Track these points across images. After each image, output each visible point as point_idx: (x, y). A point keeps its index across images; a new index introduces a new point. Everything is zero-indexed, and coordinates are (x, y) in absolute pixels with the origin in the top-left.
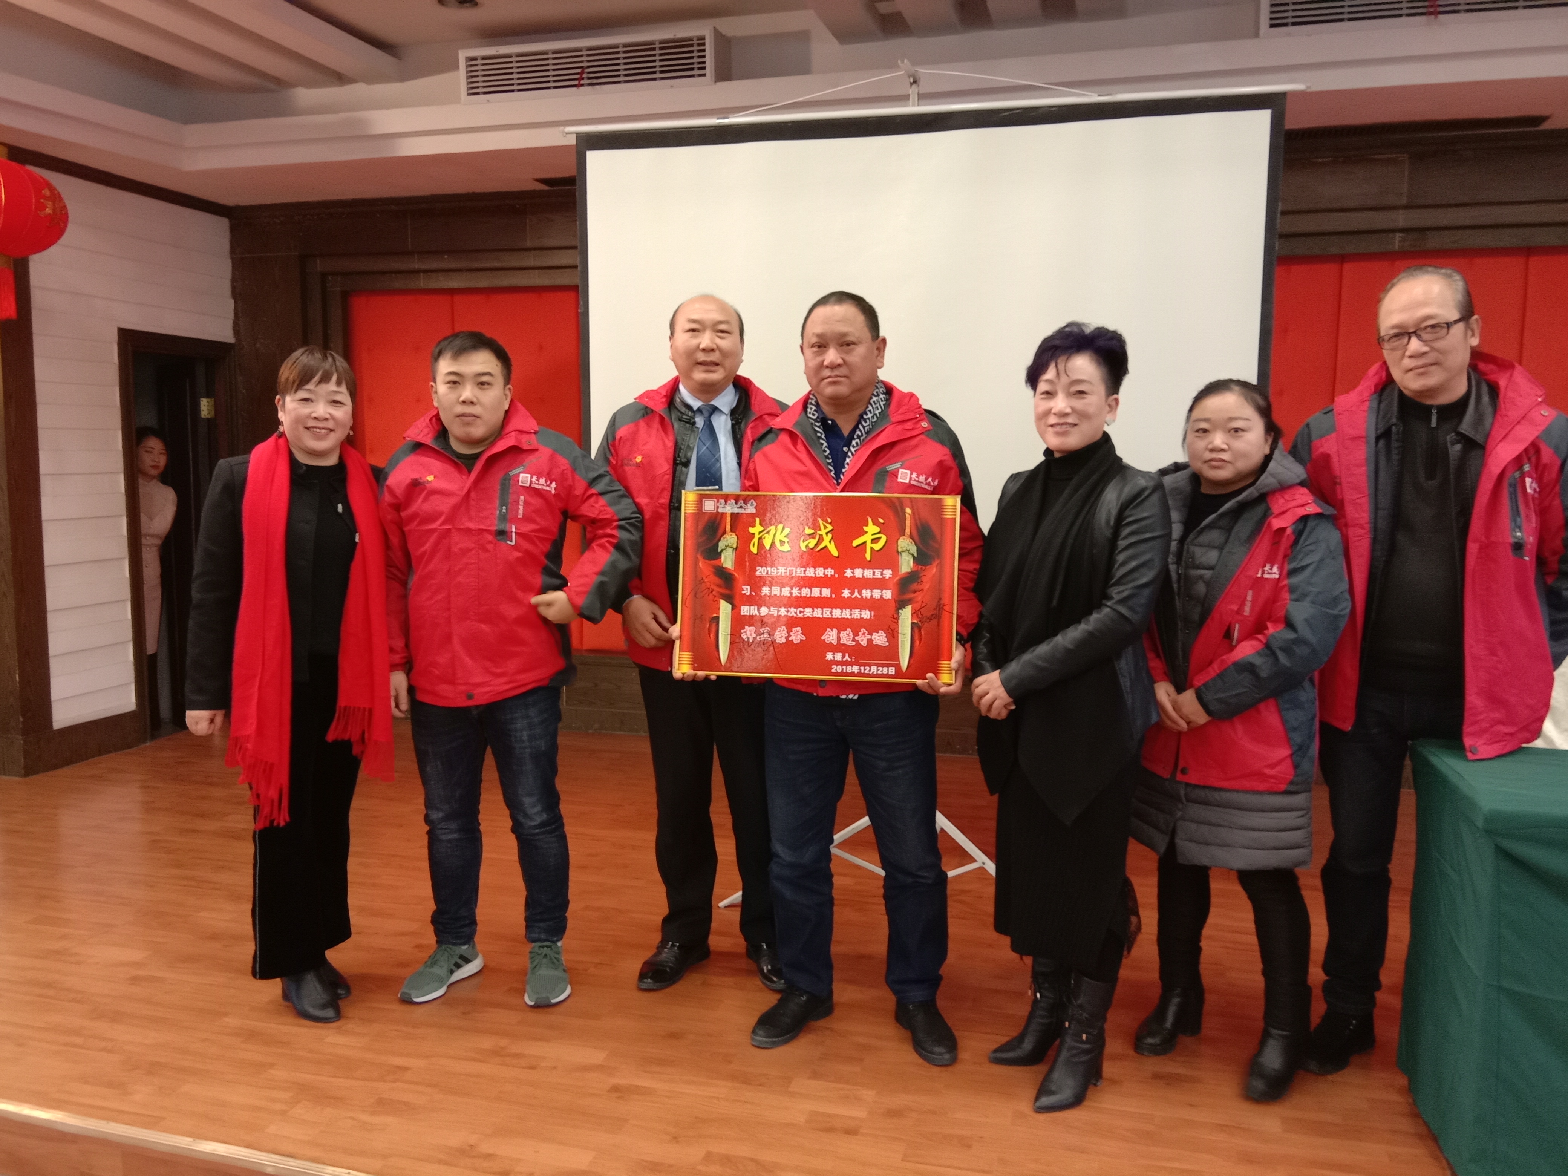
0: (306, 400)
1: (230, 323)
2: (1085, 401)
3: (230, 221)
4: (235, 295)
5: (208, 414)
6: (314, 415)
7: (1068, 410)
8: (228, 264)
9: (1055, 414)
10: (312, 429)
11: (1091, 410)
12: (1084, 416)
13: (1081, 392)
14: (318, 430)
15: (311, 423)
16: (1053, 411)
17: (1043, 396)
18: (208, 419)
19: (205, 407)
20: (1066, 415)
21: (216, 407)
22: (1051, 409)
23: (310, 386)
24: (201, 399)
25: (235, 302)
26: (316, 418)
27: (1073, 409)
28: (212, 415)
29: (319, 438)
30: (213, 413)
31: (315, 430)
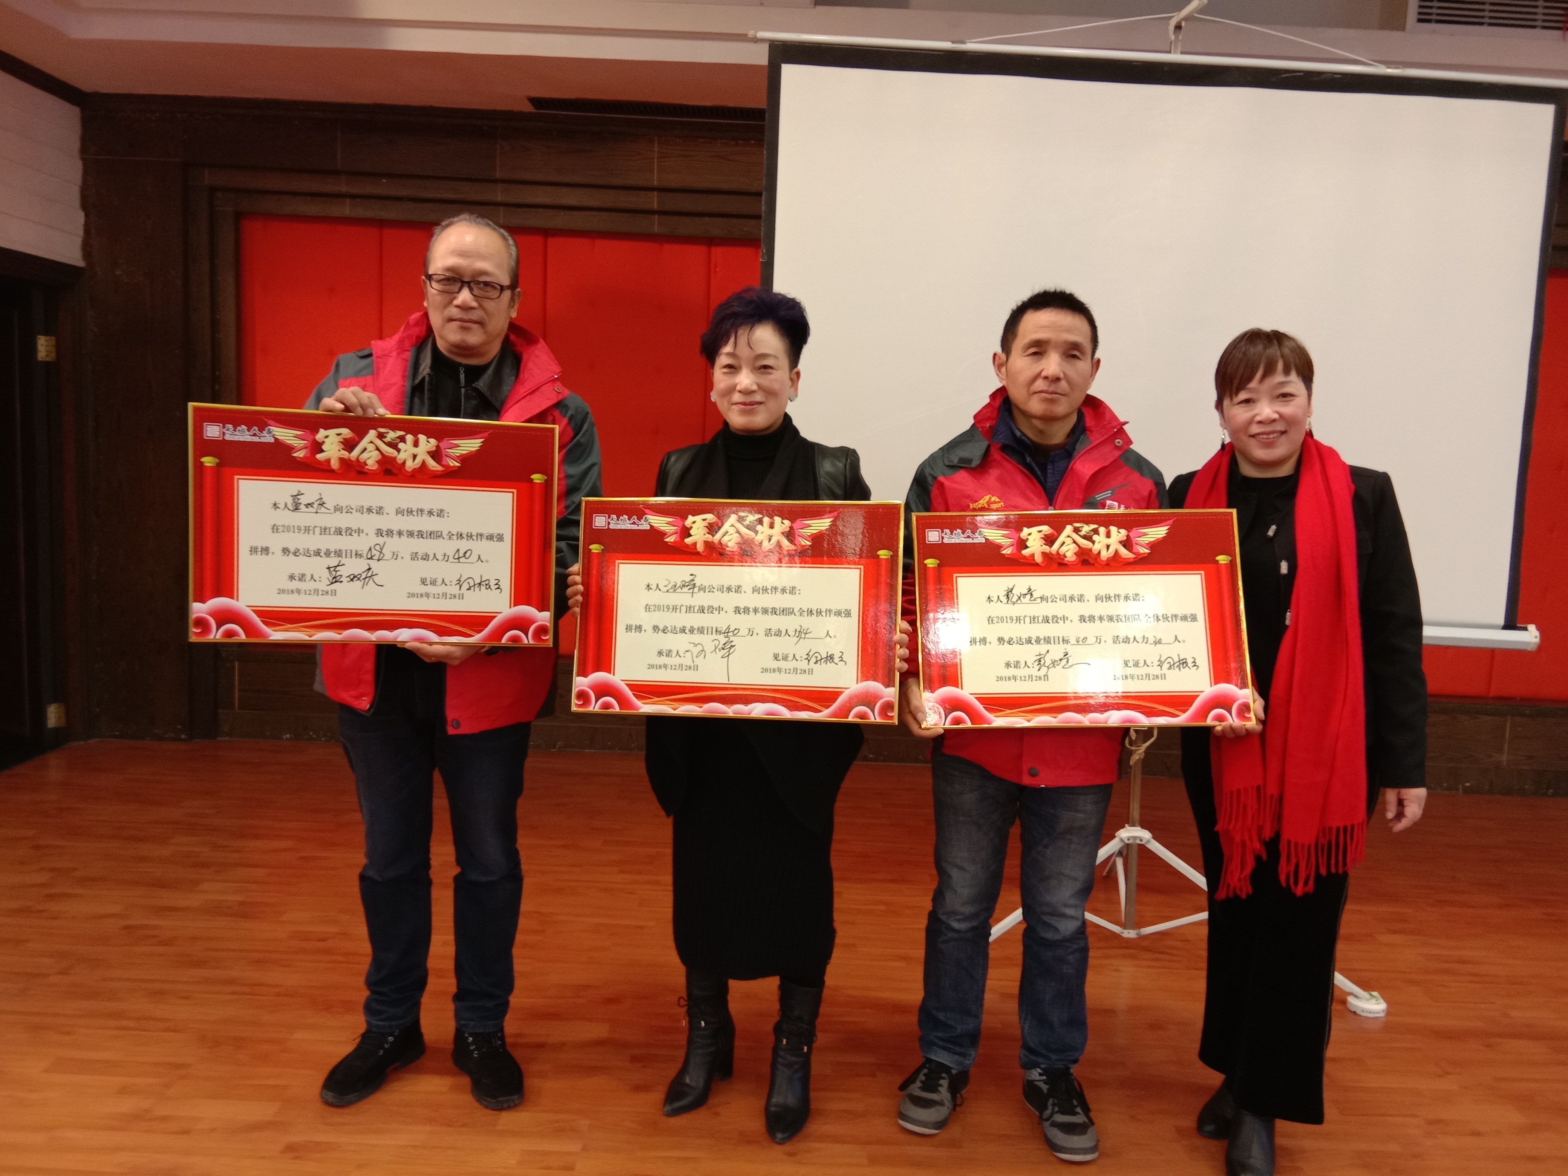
0: (1247, 401)
1: (78, 241)
2: (772, 377)
3: (83, 110)
4: (84, 206)
5: (47, 356)
6: (1258, 418)
7: (755, 387)
8: (78, 165)
9: (740, 392)
10: (1257, 436)
11: (776, 386)
12: (770, 393)
13: (766, 367)
14: (1265, 436)
15: (1255, 429)
16: (738, 388)
17: (725, 370)
18: (47, 363)
19: (44, 348)
20: (753, 392)
21: (59, 348)
22: (735, 386)
23: (1253, 384)
24: (40, 337)
25: (87, 216)
26: (1260, 422)
27: (759, 385)
28: (52, 357)
29: (1269, 445)
30: (54, 355)
31: (1261, 436)
